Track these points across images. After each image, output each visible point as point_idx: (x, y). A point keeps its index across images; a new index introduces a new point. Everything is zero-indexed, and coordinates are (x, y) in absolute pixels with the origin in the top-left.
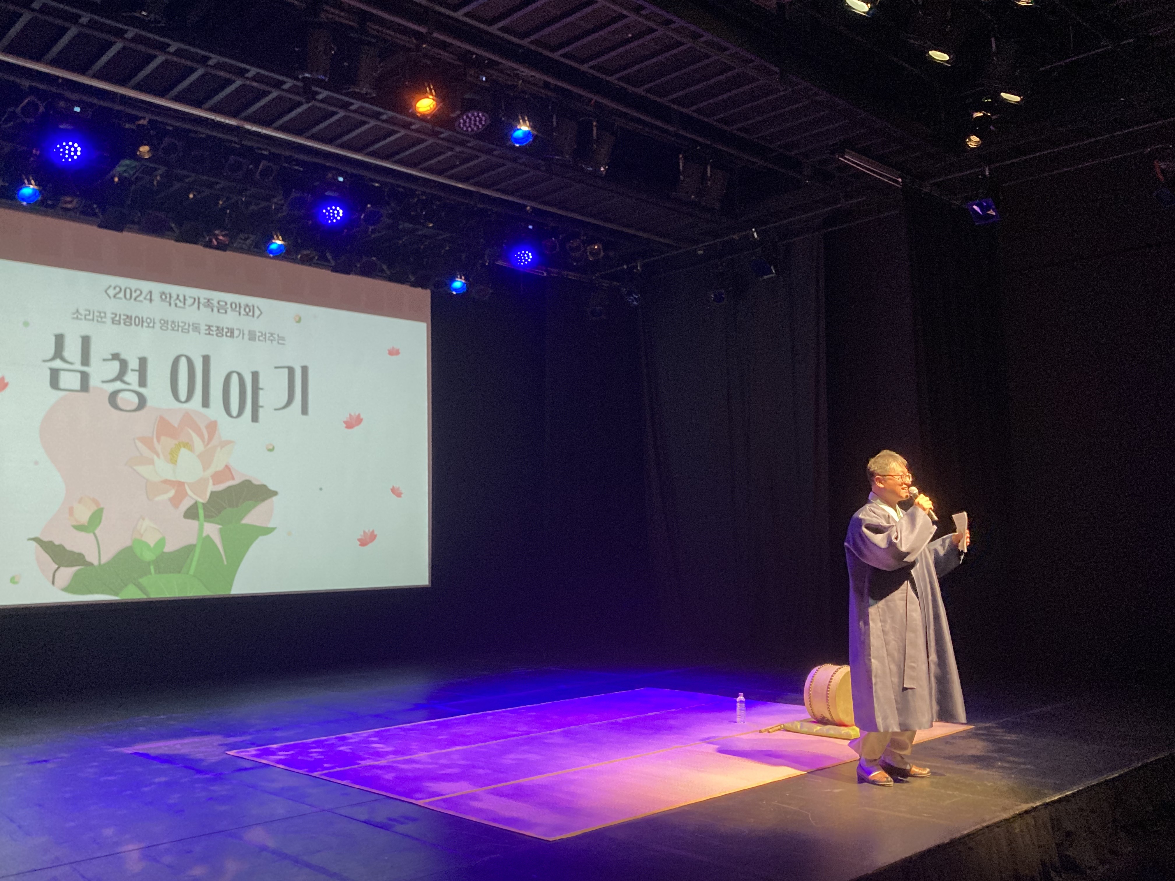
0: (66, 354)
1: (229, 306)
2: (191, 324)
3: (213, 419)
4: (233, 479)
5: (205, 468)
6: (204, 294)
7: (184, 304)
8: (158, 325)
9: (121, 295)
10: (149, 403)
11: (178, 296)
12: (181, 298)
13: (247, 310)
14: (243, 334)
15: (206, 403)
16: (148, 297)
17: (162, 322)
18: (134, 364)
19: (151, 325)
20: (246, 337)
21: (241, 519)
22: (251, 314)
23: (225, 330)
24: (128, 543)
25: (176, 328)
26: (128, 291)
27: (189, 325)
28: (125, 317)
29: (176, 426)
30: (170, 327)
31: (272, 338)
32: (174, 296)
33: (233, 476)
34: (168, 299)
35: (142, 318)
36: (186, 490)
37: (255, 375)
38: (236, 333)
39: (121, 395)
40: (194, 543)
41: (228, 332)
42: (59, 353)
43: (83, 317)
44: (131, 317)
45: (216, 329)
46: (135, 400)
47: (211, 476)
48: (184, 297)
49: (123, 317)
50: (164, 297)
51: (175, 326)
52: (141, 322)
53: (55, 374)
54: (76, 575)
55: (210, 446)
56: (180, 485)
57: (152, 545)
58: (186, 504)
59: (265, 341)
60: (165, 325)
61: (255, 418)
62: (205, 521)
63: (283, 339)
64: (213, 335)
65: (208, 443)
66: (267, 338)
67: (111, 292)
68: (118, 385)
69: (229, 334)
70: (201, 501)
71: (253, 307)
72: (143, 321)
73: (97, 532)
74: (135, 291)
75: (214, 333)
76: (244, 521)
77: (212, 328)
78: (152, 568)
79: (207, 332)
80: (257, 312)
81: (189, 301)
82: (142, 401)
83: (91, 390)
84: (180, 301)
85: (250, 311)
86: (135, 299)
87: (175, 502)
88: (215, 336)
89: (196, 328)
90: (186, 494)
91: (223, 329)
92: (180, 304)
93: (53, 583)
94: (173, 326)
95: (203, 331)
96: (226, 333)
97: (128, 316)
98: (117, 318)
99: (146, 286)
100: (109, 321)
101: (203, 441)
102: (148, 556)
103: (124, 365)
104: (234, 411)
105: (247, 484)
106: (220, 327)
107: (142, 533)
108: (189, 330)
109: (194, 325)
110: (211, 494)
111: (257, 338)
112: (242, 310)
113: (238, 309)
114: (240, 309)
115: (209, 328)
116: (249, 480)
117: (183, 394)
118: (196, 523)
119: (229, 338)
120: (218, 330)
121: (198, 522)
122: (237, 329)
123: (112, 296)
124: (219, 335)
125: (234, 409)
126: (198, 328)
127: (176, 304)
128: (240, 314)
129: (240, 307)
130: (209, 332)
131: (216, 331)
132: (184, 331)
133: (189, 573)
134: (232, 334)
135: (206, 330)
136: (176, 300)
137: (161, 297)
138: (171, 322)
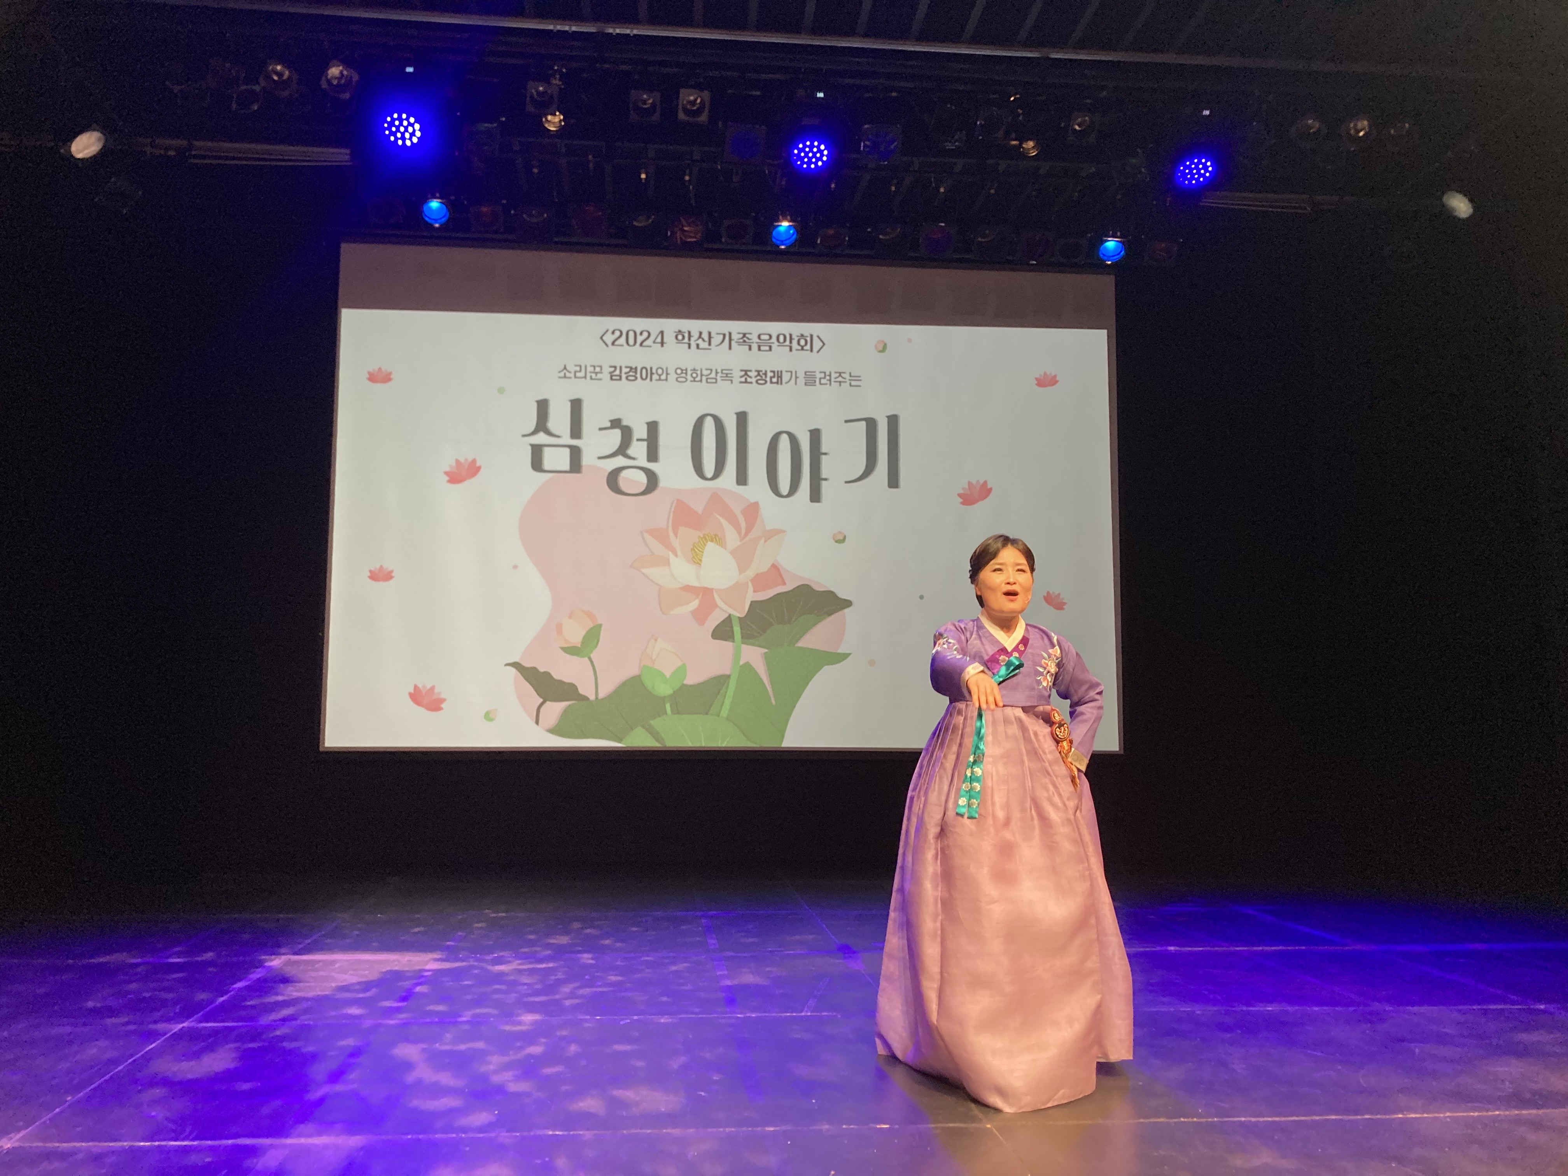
0: (551, 425)
1: (774, 339)
2: (719, 371)
3: (752, 501)
4: (784, 584)
5: (742, 569)
6: (736, 327)
7: (710, 344)
8: (672, 377)
9: (622, 340)
10: (662, 484)
11: (701, 333)
12: (705, 336)
13: (802, 342)
14: (796, 378)
15: (742, 478)
16: (659, 340)
17: (679, 371)
18: (640, 431)
19: (663, 377)
20: (801, 380)
21: (797, 641)
22: (808, 347)
23: (770, 374)
24: (635, 672)
25: (698, 379)
26: (631, 334)
27: (717, 373)
28: (628, 370)
29: (700, 513)
30: (689, 378)
31: (840, 379)
32: (695, 335)
33: (783, 580)
34: (686, 340)
35: (651, 368)
36: (714, 600)
37: (815, 435)
38: (786, 377)
39: (624, 474)
40: (728, 673)
41: (774, 377)
42: (542, 425)
43: (572, 375)
44: (636, 368)
45: (756, 373)
46: (643, 479)
47: (752, 581)
48: (710, 333)
49: (625, 370)
50: (680, 337)
51: (697, 376)
52: (649, 374)
53: (537, 452)
54: (566, 712)
55: (749, 538)
56: (705, 593)
57: (667, 677)
58: (714, 620)
59: (830, 384)
60: (684, 375)
62: (743, 643)
63: (858, 378)
64: (751, 383)
65: (747, 533)
66: (833, 380)
67: (609, 338)
68: (620, 461)
69: (774, 380)
70: (738, 615)
71: (812, 336)
72: (652, 374)
73: (592, 656)
74: (641, 334)
75: (754, 380)
76: (801, 644)
77: (749, 373)
78: (668, 706)
79: (743, 379)
80: (817, 344)
81: (716, 339)
82: (653, 480)
83: (584, 469)
84: (704, 340)
85: (807, 343)
86: (641, 345)
87: (700, 616)
88: (754, 383)
89: (727, 376)
90: (716, 606)
91: (765, 374)
92: (703, 345)
93: (537, 722)
94: (694, 375)
95: (737, 379)
96: (771, 378)
97: (631, 368)
98: (617, 372)
99: (654, 325)
100: (605, 376)
101: (739, 532)
102: (664, 690)
103: (627, 434)
104: (784, 487)
105: (804, 591)
106: (761, 371)
107: (654, 658)
108: (716, 379)
109: (724, 372)
110: (750, 605)
111: (818, 381)
112: (795, 343)
113: (788, 343)
114: (791, 342)
115: (746, 374)
116: (808, 585)
117: (709, 468)
118: (728, 644)
119: (776, 385)
120: (759, 375)
121: (731, 644)
122: (786, 371)
123: (609, 343)
124: (760, 382)
125: (784, 485)
126: (729, 375)
127: (698, 345)
128: (791, 350)
129: (791, 339)
130: (746, 379)
131: (756, 377)
132: (709, 380)
133: (721, 714)
134: (780, 379)
135: (741, 377)
136: (697, 340)
137: (677, 338)
138: (691, 370)
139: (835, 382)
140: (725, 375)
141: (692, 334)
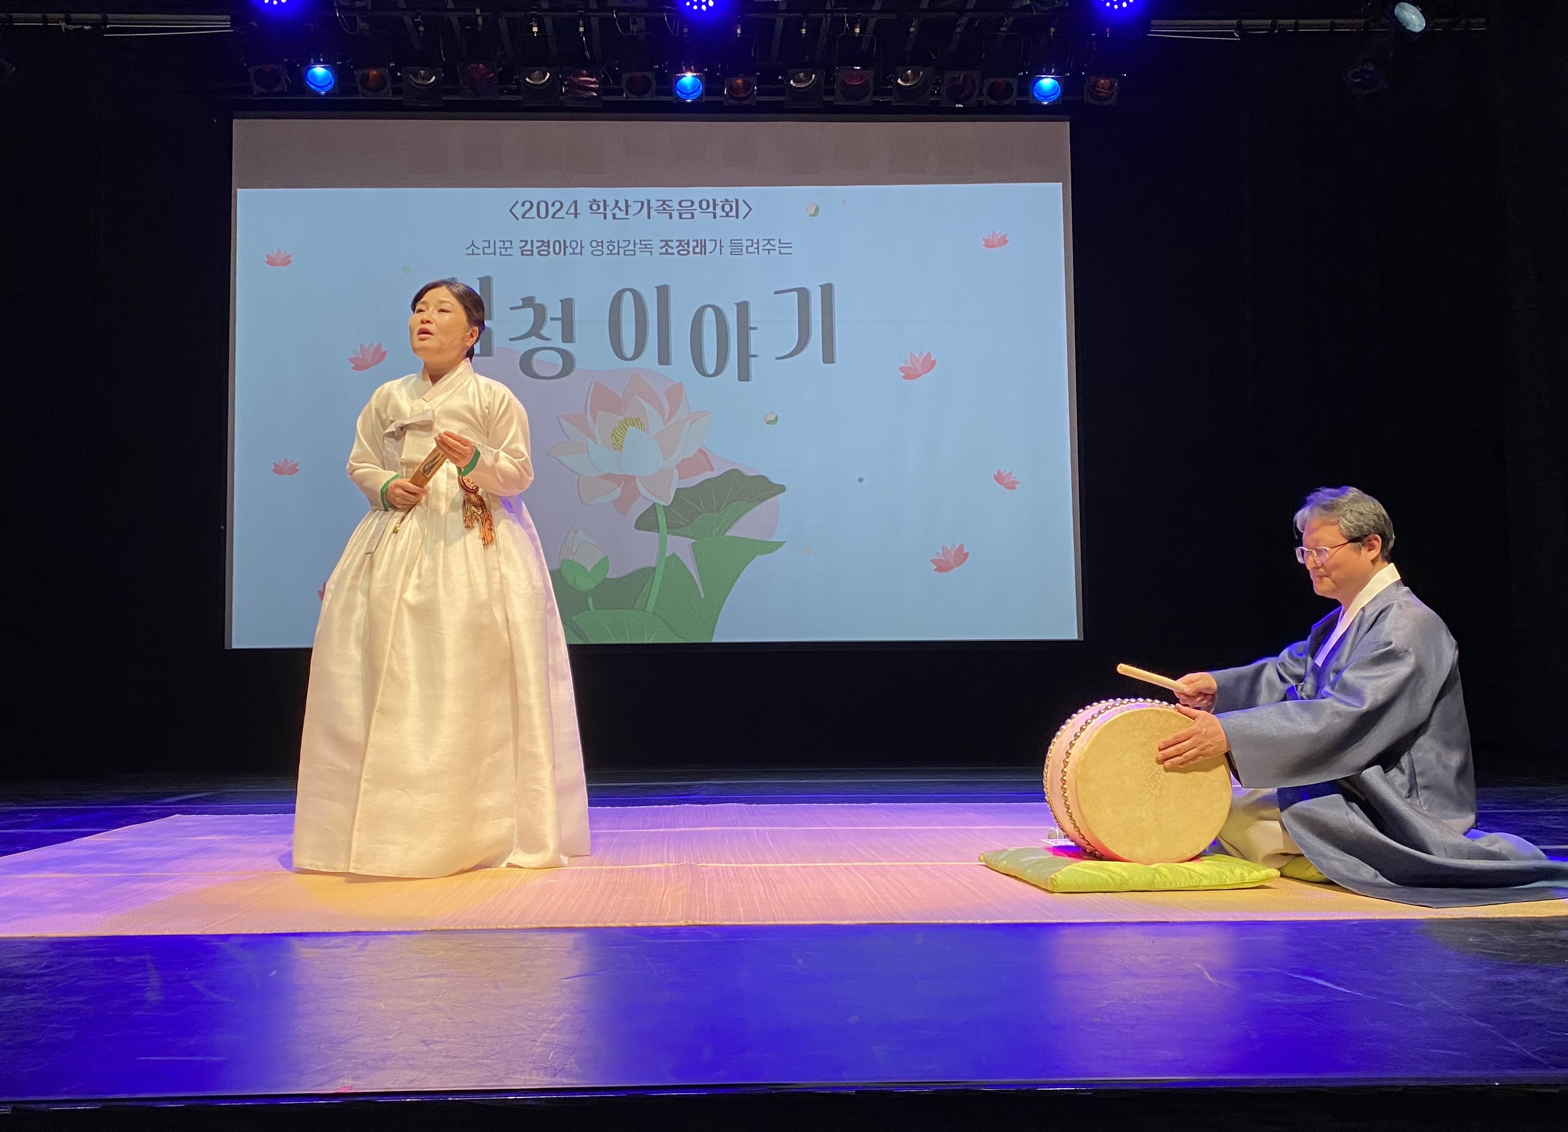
1: (696, 206)
2: (638, 242)
3: (676, 382)
4: (712, 469)
5: (666, 455)
6: (655, 194)
7: (627, 214)
8: (588, 250)
9: (533, 212)
10: (578, 366)
11: (617, 202)
12: (622, 205)
13: (727, 208)
14: (721, 247)
15: (664, 358)
16: (572, 210)
17: (594, 244)
18: (554, 310)
19: (578, 250)
20: (727, 250)
21: (726, 530)
22: (733, 213)
23: (693, 244)
25: (615, 251)
26: (543, 205)
27: (635, 244)
28: (540, 244)
29: (620, 393)
30: (605, 250)
31: (769, 247)
32: (611, 204)
33: (711, 465)
34: (602, 210)
35: (565, 241)
36: (637, 488)
37: (743, 308)
38: (710, 246)
39: (538, 356)
40: (654, 565)
41: (697, 247)
43: (481, 251)
44: (549, 242)
45: (678, 243)
46: (559, 360)
47: (676, 466)
48: (627, 201)
49: (536, 244)
50: (595, 207)
51: (614, 248)
52: (563, 247)
55: (673, 420)
56: (628, 481)
57: (589, 570)
58: (638, 509)
59: (758, 253)
60: (600, 248)
61: (744, 375)
62: (669, 533)
63: (788, 245)
64: (673, 254)
65: (670, 418)
66: (761, 248)
67: (519, 211)
68: (534, 342)
69: (698, 250)
70: (663, 503)
71: (737, 201)
72: (565, 247)
74: (553, 205)
75: (675, 251)
76: (729, 533)
77: (670, 243)
78: (590, 601)
79: (664, 250)
80: (743, 209)
81: (634, 208)
82: (569, 362)
83: (495, 351)
84: (620, 209)
85: (732, 208)
86: (553, 217)
87: (622, 505)
88: (676, 253)
89: (646, 247)
90: (640, 494)
91: (688, 244)
92: (620, 214)
94: (611, 248)
95: (656, 250)
96: (694, 247)
97: (543, 242)
98: (529, 247)
99: (566, 194)
100: (516, 251)
101: (663, 414)
102: (588, 583)
103: (540, 313)
104: (710, 366)
105: (734, 475)
106: (684, 241)
107: (574, 552)
108: (635, 251)
109: (642, 243)
110: (676, 493)
111: (744, 249)
112: (719, 208)
113: (711, 209)
114: (714, 209)
115: (667, 244)
116: (737, 470)
117: (629, 346)
118: (654, 534)
119: (699, 255)
120: (680, 245)
121: (657, 534)
122: (710, 240)
123: (520, 217)
124: (681, 252)
125: (710, 363)
126: (648, 246)
127: (614, 215)
128: (715, 217)
129: (715, 205)
130: (667, 250)
131: (677, 247)
132: (626, 253)
133: (647, 609)
134: (703, 248)
135: (661, 248)
136: (614, 209)
137: (591, 208)
138: (607, 242)
139: (763, 250)
140: (644, 246)
141: (607, 204)
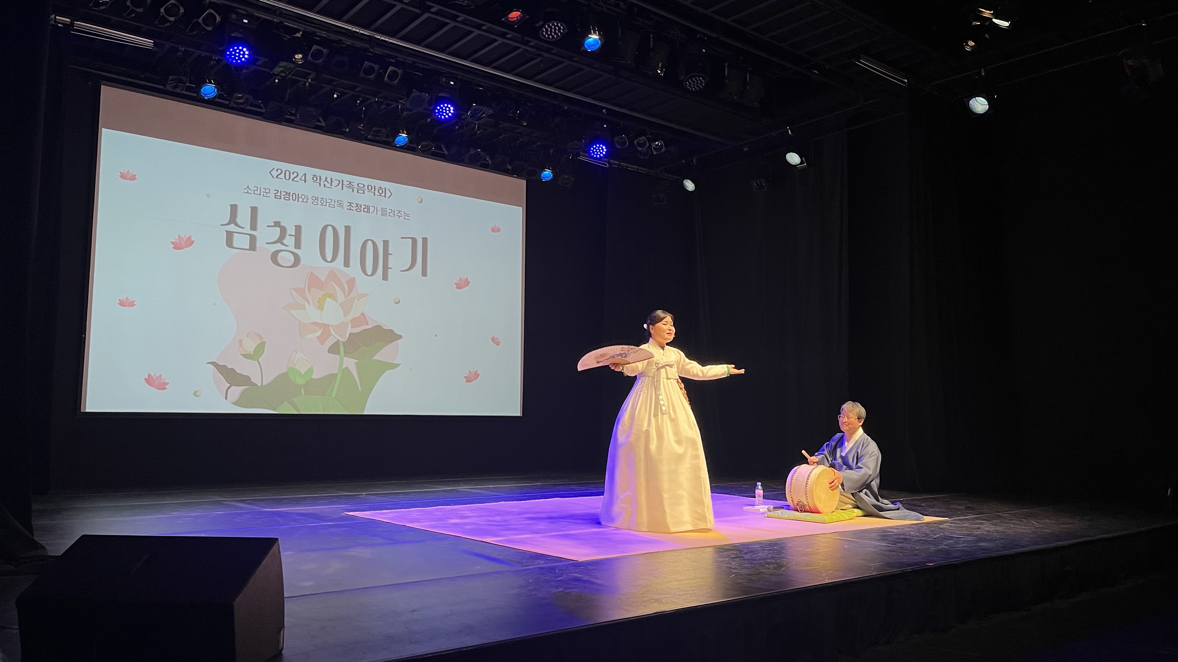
0: (238, 220)
1: (366, 188)
2: (336, 201)
3: (352, 277)
4: (368, 324)
5: (345, 315)
6: (346, 178)
7: (331, 185)
8: (310, 201)
9: (282, 176)
10: (302, 262)
11: (326, 178)
12: (329, 181)
13: (381, 192)
14: (377, 210)
15: (347, 264)
16: (303, 178)
17: (314, 198)
18: (291, 231)
19: (305, 200)
20: (379, 213)
21: (373, 356)
22: (383, 195)
23: (363, 207)
24: (285, 370)
25: (324, 204)
26: (287, 173)
27: (335, 202)
28: (285, 193)
29: (323, 280)
30: (319, 203)
31: (399, 214)
32: (324, 179)
33: (367, 322)
34: (318, 181)
35: (298, 194)
36: (330, 331)
37: (386, 243)
38: (372, 209)
39: (281, 254)
40: (336, 372)
41: (365, 208)
42: (233, 220)
43: (252, 192)
44: (290, 193)
45: (356, 205)
46: (292, 258)
47: (350, 321)
48: (331, 179)
49: (283, 193)
50: (315, 179)
51: (324, 202)
53: (230, 236)
54: (244, 392)
55: (349, 297)
56: (325, 327)
57: (303, 374)
58: (330, 342)
59: (394, 217)
60: (316, 201)
61: (385, 277)
62: (345, 356)
63: (407, 215)
64: (353, 210)
65: (349, 295)
66: (396, 214)
67: (274, 173)
68: (279, 246)
69: (366, 210)
70: (342, 340)
71: (385, 188)
72: (298, 197)
73: (259, 360)
74: (293, 174)
75: (354, 209)
76: (375, 358)
77: (352, 204)
78: (302, 390)
79: (349, 208)
80: (388, 194)
81: (335, 183)
82: (297, 260)
83: (258, 249)
84: (328, 183)
85: (382, 192)
86: (293, 180)
87: (322, 339)
88: (355, 210)
89: (340, 205)
90: (331, 334)
91: (361, 206)
92: (328, 185)
93: (226, 398)
94: (322, 202)
95: (345, 207)
96: (364, 209)
97: (287, 193)
98: (279, 194)
99: (301, 169)
100: (272, 195)
101: (344, 293)
102: (300, 381)
103: (283, 230)
104: (369, 271)
105: (378, 328)
106: (359, 204)
107: (295, 363)
108: (334, 205)
109: (339, 202)
110: (349, 335)
111: (388, 213)
112: (377, 191)
113: (373, 191)
114: (375, 191)
115: (350, 205)
116: (380, 326)
117: (329, 256)
118: (337, 357)
119: (366, 213)
120: (357, 206)
121: (339, 356)
122: (372, 206)
123: (275, 177)
124: (357, 210)
125: (369, 270)
126: (341, 204)
127: (325, 184)
128: (374, 195)
129: (375, 189)
130: (350, 207)
131: (355, 207)
132: (330, 206)
133: (332, 396)
134: (368, 210)
135: (348, 206)
136: (325, 181)
137: (313, 179)
138: (321, 199)
139: (397, 216)
140: (339, 204)
141: (321, 178)
